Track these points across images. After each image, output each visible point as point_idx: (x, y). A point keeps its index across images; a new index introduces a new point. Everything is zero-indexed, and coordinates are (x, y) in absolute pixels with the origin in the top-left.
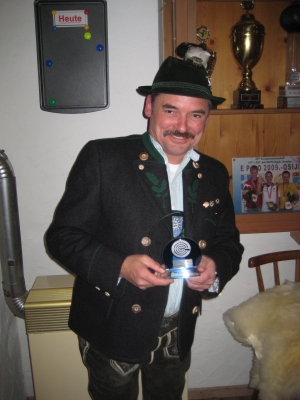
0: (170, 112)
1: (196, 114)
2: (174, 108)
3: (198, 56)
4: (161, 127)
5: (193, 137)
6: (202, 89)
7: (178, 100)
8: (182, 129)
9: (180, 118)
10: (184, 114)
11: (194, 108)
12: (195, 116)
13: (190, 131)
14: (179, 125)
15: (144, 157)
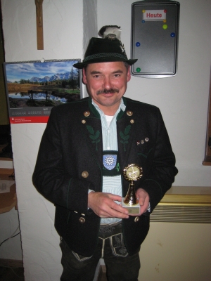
0: (97, 76)
1: (116, 74)
2: (99, 73)
3: (112, 33)
4: (95, 89)
5: (118, 92)
6: (117, 55)
7: (100, 67)
8: (108, 87)
9: (105, 79)
10: (107, 76)
11: (113, 70)
12: (116, 76)
13: (115, 88)
14: (105, 84)
15: (87, 114)
